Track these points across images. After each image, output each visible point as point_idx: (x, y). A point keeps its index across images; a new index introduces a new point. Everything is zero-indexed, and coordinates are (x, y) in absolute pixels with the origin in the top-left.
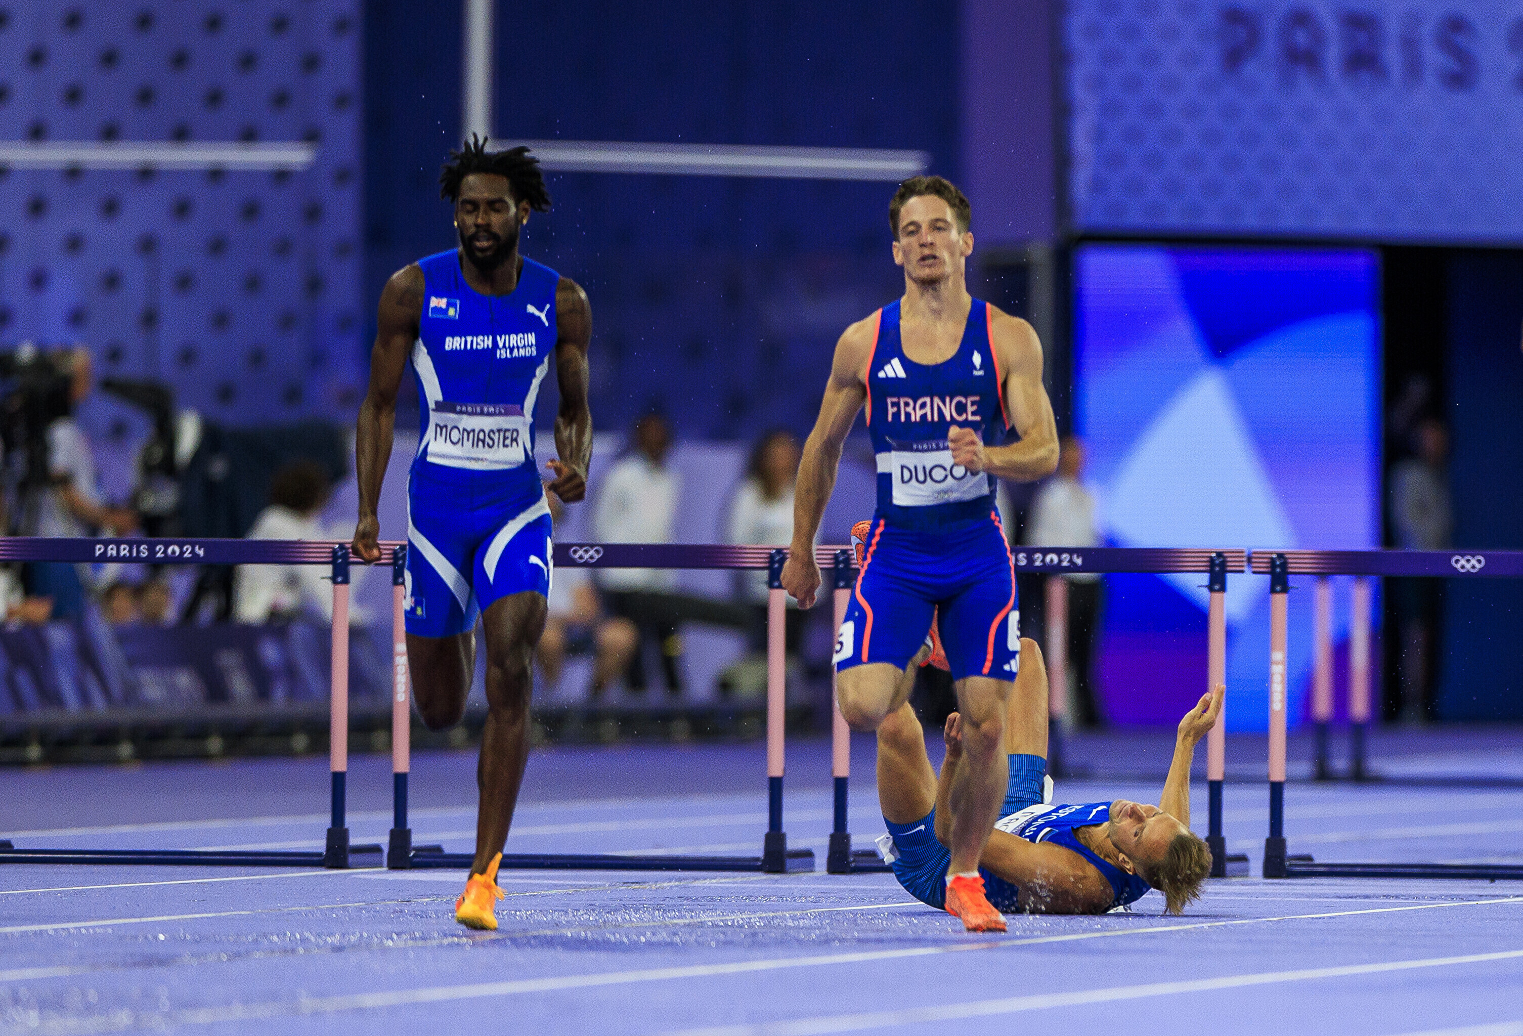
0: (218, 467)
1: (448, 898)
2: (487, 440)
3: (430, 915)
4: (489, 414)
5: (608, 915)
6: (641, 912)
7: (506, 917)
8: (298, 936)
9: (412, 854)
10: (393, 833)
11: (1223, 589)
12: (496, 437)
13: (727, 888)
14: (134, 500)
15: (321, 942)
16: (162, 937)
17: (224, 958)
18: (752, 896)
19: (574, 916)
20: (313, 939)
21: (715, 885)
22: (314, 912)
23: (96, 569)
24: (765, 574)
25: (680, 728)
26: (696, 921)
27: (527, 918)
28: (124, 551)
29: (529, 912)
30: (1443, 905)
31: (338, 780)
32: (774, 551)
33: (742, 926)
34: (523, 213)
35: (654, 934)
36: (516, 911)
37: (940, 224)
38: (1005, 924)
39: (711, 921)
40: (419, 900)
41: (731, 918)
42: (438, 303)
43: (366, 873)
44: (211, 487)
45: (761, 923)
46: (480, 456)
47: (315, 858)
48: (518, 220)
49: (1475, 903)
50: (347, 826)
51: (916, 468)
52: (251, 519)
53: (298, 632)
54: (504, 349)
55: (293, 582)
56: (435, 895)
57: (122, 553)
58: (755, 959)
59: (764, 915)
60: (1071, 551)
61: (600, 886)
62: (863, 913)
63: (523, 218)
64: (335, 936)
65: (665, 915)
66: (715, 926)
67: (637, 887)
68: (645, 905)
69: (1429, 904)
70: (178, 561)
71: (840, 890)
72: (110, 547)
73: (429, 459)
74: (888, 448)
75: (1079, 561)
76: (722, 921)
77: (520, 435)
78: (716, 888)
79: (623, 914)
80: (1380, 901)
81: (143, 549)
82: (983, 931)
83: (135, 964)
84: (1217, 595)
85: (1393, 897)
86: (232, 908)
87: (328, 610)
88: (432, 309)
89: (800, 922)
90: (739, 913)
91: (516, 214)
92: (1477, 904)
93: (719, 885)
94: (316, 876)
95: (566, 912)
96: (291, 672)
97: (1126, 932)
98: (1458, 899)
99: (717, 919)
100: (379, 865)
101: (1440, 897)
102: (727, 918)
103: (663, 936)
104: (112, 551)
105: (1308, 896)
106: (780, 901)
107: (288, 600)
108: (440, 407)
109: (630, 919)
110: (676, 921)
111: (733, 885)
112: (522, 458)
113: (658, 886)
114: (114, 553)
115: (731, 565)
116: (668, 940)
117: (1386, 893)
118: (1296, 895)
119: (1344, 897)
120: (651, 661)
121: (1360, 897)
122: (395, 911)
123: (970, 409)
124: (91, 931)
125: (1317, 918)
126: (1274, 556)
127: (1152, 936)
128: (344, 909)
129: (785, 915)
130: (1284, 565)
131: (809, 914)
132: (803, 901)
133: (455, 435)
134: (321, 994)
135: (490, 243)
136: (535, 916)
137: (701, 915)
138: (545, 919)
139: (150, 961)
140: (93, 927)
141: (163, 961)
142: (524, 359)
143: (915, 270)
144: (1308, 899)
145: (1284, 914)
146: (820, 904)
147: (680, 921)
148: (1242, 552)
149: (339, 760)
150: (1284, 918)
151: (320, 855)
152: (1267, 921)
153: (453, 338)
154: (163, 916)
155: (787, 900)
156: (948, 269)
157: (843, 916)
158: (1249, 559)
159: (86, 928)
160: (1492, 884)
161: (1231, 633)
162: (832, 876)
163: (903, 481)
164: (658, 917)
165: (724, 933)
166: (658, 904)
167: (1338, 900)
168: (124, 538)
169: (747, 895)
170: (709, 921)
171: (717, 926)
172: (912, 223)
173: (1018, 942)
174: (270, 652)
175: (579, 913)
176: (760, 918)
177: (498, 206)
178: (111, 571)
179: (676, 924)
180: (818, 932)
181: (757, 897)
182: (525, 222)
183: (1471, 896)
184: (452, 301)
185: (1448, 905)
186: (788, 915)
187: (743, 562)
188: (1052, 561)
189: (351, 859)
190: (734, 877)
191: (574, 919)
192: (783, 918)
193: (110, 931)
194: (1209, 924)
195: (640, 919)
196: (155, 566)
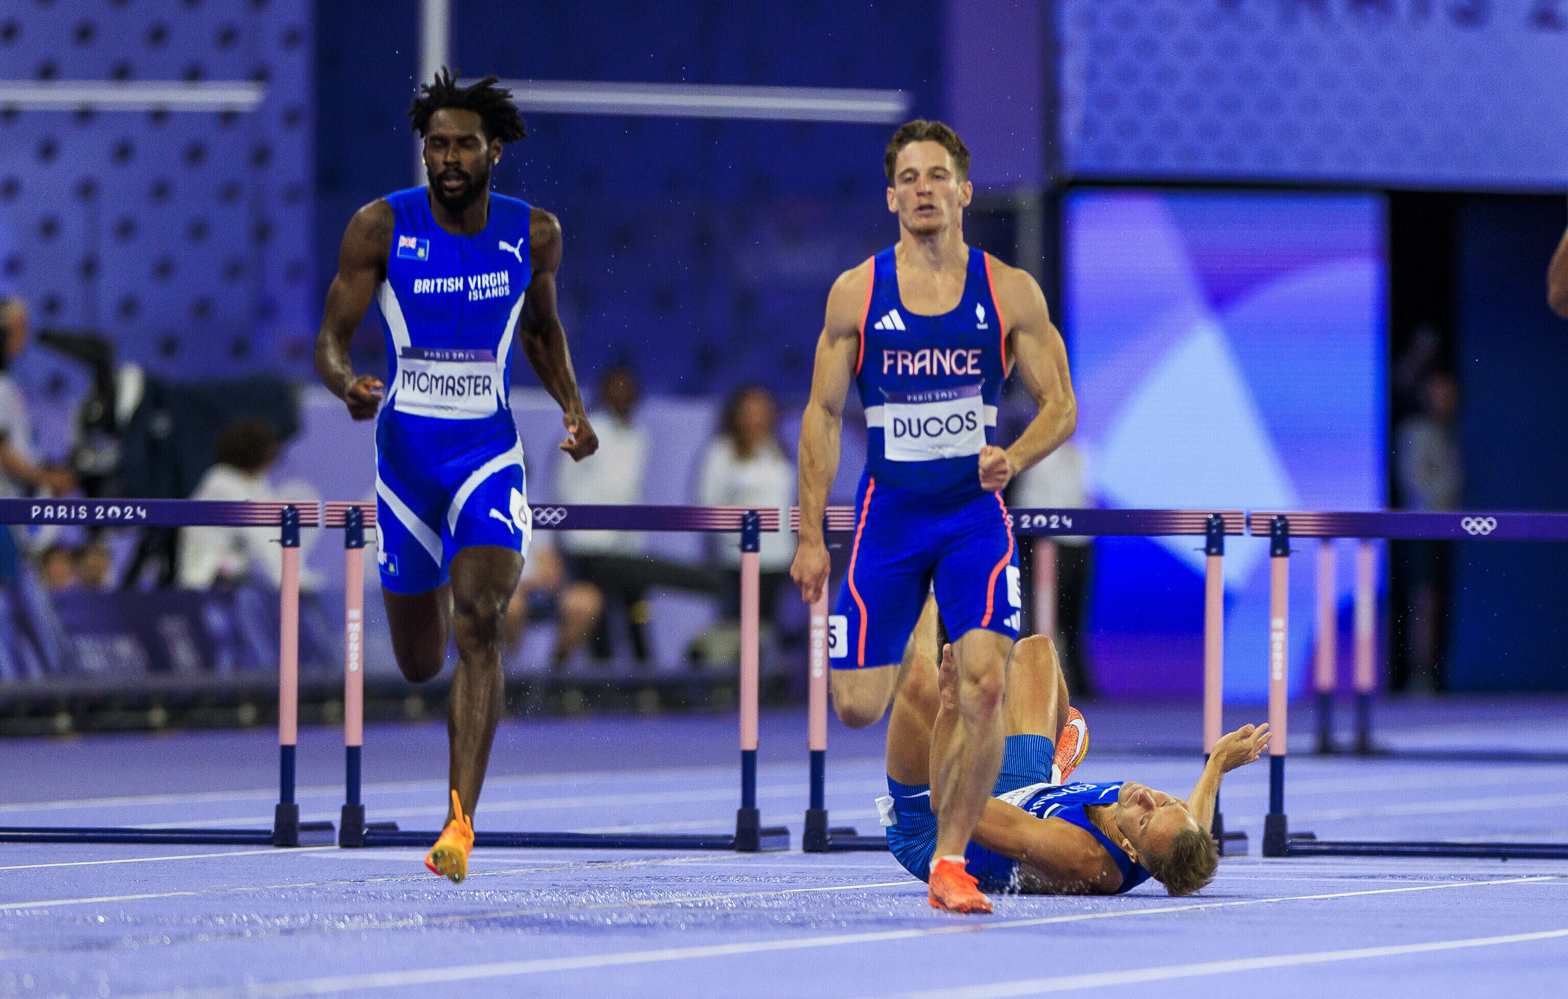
0: (161, 424)
1: (403, 879)
2: (457, 386)
3: (384, 895)
4: (459, 360)
5: (571, 896)
6: (607, 893)
7: (464, 898)
8: (245, 918)
9: (365, 832)
10: (345, 810)
11: (1220, 552)
12: (466, 385)
13: (698, 868)
14: (72, 459)
15: (269, 925)
16: (101, 919)
17: (168, 941)
18: (723, 876)
19: (536, 897)
20: (260, 921)
21: (685, 864)
22: (262, 892)
23: (33, 531)
24: (737, 537)
25: (649, 699)
26: (664, 902)
27: (486, 898)
28: (62, 512)
29: (489, 892)
30: (1452, 885)
31: (288, 754)
32: (747, 512)
33: (714, 907)
34: (495, 152)
35: (620, 916)
36: (475, 892)
37: (939, 173)
38: (990, 905)
39: (681, 903)
40: (373, 880)
41: (701, 899)
42: (408, 242)
43: (316, 852)
44: (153, 444)
45: (734, 904)
46: (450, 404)
47: (264, 836)
48: (490, 159)
49: (1486, 883)
50: (296, 801)
51: (909, 421)
52: (196, 479)
53: (246, 598)
54: (477, 291)
55: (240, 545)
56: (390, 875)
57: (60, 515)
58: (728, 942)
59: (737, 896)
60: (1060, 512)
61: (563, 865)
62: (841, 894)
63: (494, 157)
64: (283, 918)
65: (632, 896)
66: (684, 907)
67: (603, 866)
68: (611, 886)
69: (1437, 884)
70: (119, 523)
71: (818, 870)
72: (47, 508)
73: (398, 408)
74: (879, 401)
75: (1068, 523)
76: (692, 902)
77: (492, 381)
78: (686, 868)
79: (587, 894)
80: (1386, 881)
81: (83, 510)
82: (967, 912)
83: (74, 948)
84: (1214, 559)
85: (1399, 877)
86: (175, 889)
87: (276, 575)
88: (401, 248)
89: (775, 903)
90: (710, 894)
91: (488, 152)
92: (1488, 884)
93: (689, 864)
94: (263, 855)
95: (528, 893)
96: (237, 639)
97: (1118, 914)
98: (1468, 879)
99: (688, 901)
100: (332, 843)
101: (1449, 877)
102: (698, 899)
103: (630, 917)
104: (49, 512)
105: (1310, 876)
106: (754, 881)
107: (234, 564)
108: (408, 353)
109: (595, 899)
110: (644, 902)
111: (704, 865)
112: (494, 407)
113: (625, 865)
114: (52, 515)
115: (704, 527)
116: (635, 921)
117: (1392, 872)
118: (1299, 876)
119: (1347, 877)
120: (618, 627)
121: (1365, 876)
122: (347, 892)
123: (971, 362)
124: (27, 913)
125: (1319, 899)
126: (1275, 518)
127: (1146, 918)
128: (294, 889)
129: (759, 896)
130: (1285, 527)
131: (784, 895)
132: (778, 881)
133: (424, 383)
134: (269, 980)
135: (460, 183)
136: (495, 897)
137: (670, 896)
138: (506, 900)
139: (88, 945)
140: (29, 909)
141: (103, 945)
142: (497, 300)
143: (910, 219)
144: (1310, 880)
145: (1284, 895)
146: (796, 884)
147: (648, 902)
148: (1241, 514)
149: (288, 733)
150: (1285, 899)
151: (268, 832)
152: (1267, 902)
153: (422, 280)
154: (102, 896)
155: (761, 880)
156: (946, 219)
157: (820, 897)
158: (1249, 522)
159: (22, 910)
160: (1503, 864)
161: (1229, 600)
162: (807, 855)
163: (896, 435)
164: (625, 899)
165: (694, 915)
166: (625, 885)
167: (1342, 880)
168: (61, 499)
169: (719, 875)
170: (678, 902)
171: (687, 907)
172: (910, 170)
173: (1004, 925)
174: (216, 619)
175: (542, 894)
176: (732, 899)
177: (469, 142)
178: (48, 534)
179: (644, 906)
180: (793, 914)
181: (729, 877)
182: (497, 161)
183: (1481, 875)
184: (422, 241)
185: (1457, 885)
186: (761, 896)
187: (714, 524)
188: (1040, 522)
189: (302, 836)
190: (705, 856)
191: (536, 900)
192: (757, 900)
193: (46, 912)
194: (1206, 906)
195: (605, 900)
196: (94, 528)
